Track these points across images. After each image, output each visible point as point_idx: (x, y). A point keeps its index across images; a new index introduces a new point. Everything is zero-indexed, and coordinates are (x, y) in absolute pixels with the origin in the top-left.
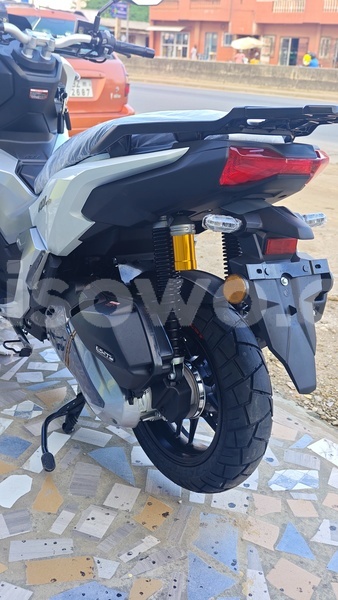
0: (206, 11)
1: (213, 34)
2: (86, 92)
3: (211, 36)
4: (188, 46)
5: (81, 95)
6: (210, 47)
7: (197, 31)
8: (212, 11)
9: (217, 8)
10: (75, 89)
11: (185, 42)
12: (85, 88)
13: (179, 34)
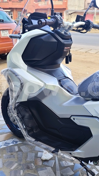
0: (17, 5)
1: (20, 12)
2: (7, 34)
3: (19, 12)
4: (13, 15)
5: (5, 36)
6: (19, 16)
7: (15, 11)
8: (19, 5)
9: (20, 4)
10: (4, 33)
11: (12, 14)
12: (6, 33)
13: (9, 12)
